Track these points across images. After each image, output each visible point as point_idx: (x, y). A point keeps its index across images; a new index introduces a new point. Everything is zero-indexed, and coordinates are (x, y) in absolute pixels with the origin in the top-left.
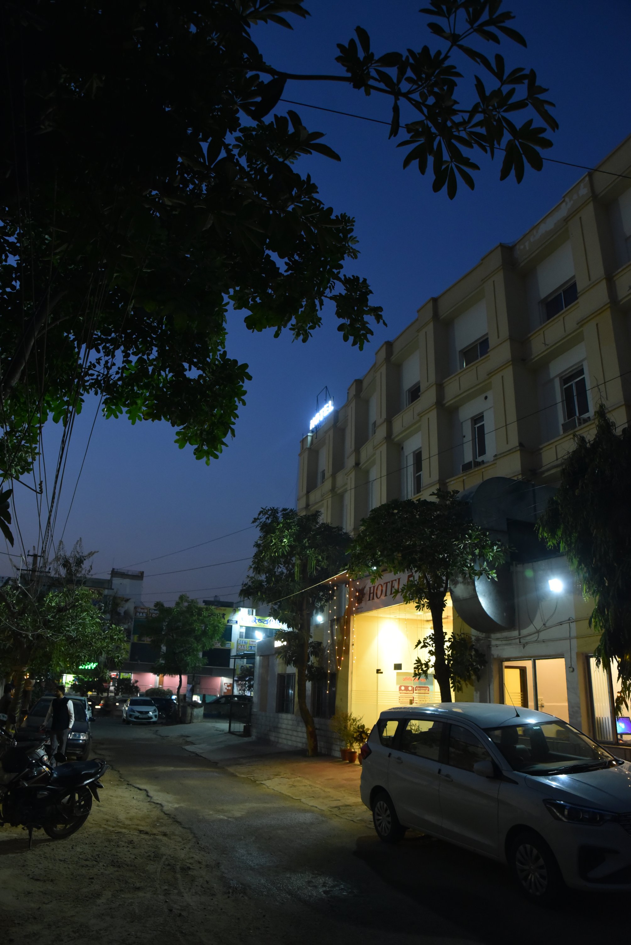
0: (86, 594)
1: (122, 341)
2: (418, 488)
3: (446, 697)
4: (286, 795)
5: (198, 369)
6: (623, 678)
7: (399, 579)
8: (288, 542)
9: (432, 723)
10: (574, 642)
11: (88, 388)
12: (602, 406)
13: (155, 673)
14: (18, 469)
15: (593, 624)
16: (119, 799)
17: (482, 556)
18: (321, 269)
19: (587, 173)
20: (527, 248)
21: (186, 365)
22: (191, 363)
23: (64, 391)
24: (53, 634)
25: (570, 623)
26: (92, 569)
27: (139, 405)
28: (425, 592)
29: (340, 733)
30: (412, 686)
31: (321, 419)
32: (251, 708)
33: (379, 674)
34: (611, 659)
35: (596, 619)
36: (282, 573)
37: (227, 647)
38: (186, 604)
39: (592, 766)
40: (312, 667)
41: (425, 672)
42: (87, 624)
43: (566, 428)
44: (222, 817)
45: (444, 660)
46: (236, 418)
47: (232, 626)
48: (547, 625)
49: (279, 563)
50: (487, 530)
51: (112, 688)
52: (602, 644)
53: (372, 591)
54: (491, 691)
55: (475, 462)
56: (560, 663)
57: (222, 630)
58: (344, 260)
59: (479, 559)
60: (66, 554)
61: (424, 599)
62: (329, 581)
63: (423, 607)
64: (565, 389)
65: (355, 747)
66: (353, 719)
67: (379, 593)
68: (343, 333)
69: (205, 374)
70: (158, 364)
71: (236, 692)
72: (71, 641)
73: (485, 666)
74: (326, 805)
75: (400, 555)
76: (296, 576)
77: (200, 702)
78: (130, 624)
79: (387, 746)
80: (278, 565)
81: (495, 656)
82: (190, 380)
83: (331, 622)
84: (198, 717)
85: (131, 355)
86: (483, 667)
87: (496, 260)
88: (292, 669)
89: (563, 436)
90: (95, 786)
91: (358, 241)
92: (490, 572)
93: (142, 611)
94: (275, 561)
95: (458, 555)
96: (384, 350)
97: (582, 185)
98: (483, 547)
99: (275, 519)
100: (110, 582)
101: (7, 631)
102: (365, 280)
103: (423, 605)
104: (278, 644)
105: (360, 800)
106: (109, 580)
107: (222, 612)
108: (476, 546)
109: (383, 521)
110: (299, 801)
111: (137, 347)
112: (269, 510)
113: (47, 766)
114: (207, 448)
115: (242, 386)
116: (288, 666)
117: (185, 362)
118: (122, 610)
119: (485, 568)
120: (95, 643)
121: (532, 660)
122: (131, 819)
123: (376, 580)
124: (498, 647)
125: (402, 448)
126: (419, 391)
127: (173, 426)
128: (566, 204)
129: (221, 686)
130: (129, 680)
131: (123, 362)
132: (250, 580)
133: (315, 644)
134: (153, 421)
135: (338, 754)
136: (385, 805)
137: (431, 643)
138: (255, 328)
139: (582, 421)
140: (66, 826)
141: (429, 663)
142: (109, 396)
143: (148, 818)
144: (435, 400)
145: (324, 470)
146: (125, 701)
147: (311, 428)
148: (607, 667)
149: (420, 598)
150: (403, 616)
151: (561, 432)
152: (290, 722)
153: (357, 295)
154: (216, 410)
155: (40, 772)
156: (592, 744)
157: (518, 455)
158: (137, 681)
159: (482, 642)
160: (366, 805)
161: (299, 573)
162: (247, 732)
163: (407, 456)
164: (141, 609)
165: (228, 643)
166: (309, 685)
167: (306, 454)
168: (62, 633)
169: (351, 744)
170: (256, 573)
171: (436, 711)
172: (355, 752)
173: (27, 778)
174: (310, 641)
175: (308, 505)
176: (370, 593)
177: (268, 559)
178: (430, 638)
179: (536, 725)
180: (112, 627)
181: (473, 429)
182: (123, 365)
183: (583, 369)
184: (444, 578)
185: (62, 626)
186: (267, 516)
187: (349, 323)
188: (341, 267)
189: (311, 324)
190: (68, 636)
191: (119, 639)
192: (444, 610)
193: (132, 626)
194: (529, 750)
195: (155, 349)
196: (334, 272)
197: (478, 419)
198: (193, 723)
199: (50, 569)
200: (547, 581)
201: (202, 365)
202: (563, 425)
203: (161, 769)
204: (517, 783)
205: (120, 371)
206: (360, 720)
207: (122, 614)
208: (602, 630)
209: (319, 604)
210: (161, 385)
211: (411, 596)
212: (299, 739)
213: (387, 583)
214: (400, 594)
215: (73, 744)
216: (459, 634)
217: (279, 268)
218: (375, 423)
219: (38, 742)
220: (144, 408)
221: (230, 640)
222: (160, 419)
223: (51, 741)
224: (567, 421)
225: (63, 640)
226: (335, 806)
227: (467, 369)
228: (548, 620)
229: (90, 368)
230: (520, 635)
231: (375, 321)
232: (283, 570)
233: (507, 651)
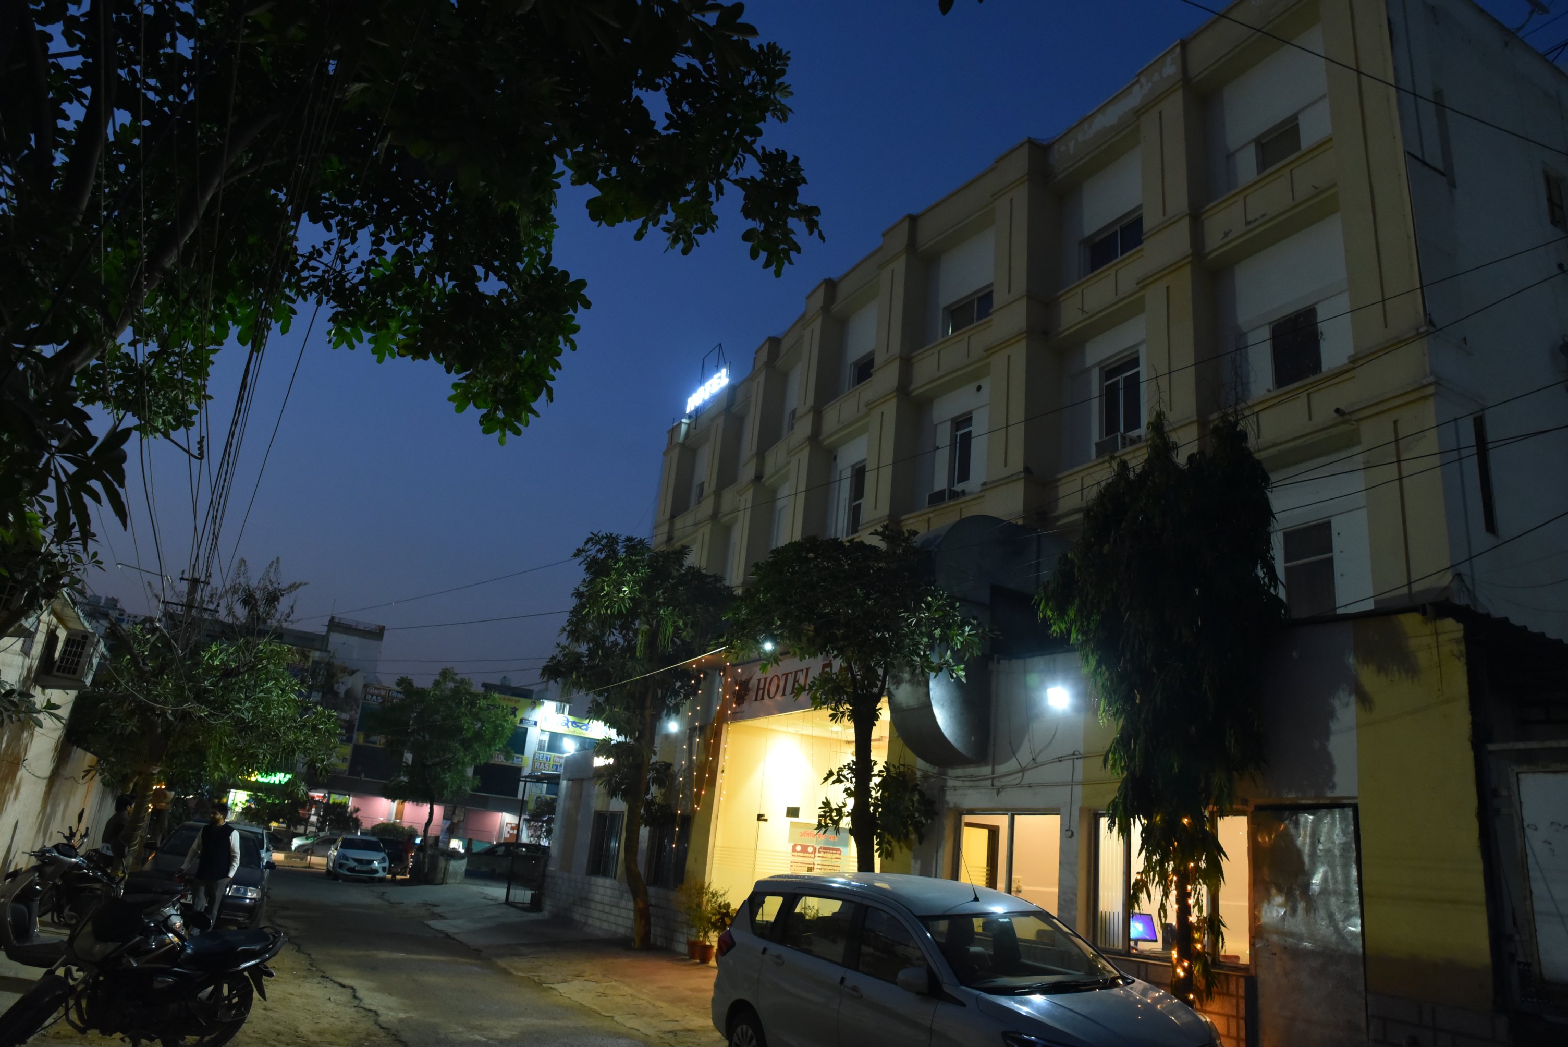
0: (277, 651)
1: (372, 216)
2: (855, 523)
3: (865, 864)
4: (590, 1009)
5: (499, 280)
6: (1147, 851)
7: (808, 670)
8: (630, 593)
9: (839, 903)
10: (1078, 790)
11: (305, 290)
12: (1160, 415)
13: (388, 797)
14: (169, 421)
15: (1110, 762)
16: (304, 1000)
17: (946, 640)
18: (725, 133)
19: (1178, 41)
20: (1072, 152)
21: (480, 271)
22: (489, 268)
23: (261, 290)
24: (210, 713)
25: (1075, 760)
26: (293, 612)
27: (393, 331)
28: (847, 693)
29: (689, 915)
30: (813, 846)
31: (707, 397)
32: (546, 865)
33: (762, 823)
34: (1132, 819)
35: (1115, 755)
36: (616, 644)
37: (516, 762)
38: (451, 685)
39: (1085, 984)
40: (651, 803)
41: (836, 823)
42: (273, 701)
43: (1102, 448)
44: (478, 1037)
45: (869, 805)
46: (557, 369)
47: (527, 729)
48: (1039, 760)
49: (612, 626)
50: (958, 600)
51: (313, 819)
52: (1120, 795)
53: (762, 686)
54: (940, 862)
55: (950, 491)
56: (1052, 823)
57: (508, 733)
58: (765, 121)
59: (939, 645)
60: (250, 583)
61: (845, 704)
62: (692, 662)
63: (842, 717)
64: (1107, 386)
65: (711, 939)
66: (712, 893)
67: (773, 689)
68: (751, 244)
69: (512, 289)
70: (431, 262)
71: (525, 838)
72: (241, 727)
73: (933, 819)
74: (654, 1027)
75: (812, 628)
76: (638, 650)
77: (462, 851)
78: (354, 712)
79: (762, 936)
80: (611, 631)
81: (951, 805)
82: (483, 296)
83: (691, 732)
84: (456, 874)
85: (386, 241)
86: (929, 821)
87: (1020, 164)
88: (618, 805)
89: (1095, 463)
90: (260, 972)
91: (791, 93)
92: (955, 668)
93: (377, 692)
94: (605, 623)
95: (906, 635)
96: (820, 294)
97: (1169, 60)
98: (949, 626)
99: (613, 554)
100: (324, 639)
101: (127, 702)
102: (796, 159)
103: (843, 713)
104: (600, 762)
105: (710, 1023)
106: (323, 636)
107: (512, 704)
108: (937, 623)
109: (788, 570)
110: (610, 1019)
111: (397, 229)
112: (603, 537)
113: (176, 934)
114: (503, 416)
115: (573, 317)
116: (612, 798)
117: (479, 265)
118: (341, 689)
119: (948, 661)
120: (284, 733)
121: (1009, 814)
122: (320, 1033)
123: (769, 666)
124: (958, 792)
125: (835, 458)
126: (872, 367)
127: (449, 372)
128: (1141, 87)
129: (501, 828)
130: (344, 806)
131: (371, 253)
132: (560, 651)
133: (660, 766)
134: (414, 359)
135: (683, 948)
136: (750, 1032)
137: (849, 776)
138: (603, 219)
139: (1128, 441)
140: (202, 1039)
141: (843, 809)
142: (341, 309)
143: (350, 1033)
144: (896, 384)
145: (703, 483)
146: (334, 841)
147: (688, 411)
148: (1125, 832)
149: (839, 702)
150: (808, 730)
151: (1093, 456)
152: (609, 892)
153: (780, 184)
154: (525, 352)
155: (161, 944)
156: (1089, 952)
157: (1020, 486)
158: (357, 810)
159: (932, 780)
160: (720, 1032)
161: (644, 647)
162: (535, 905)
163: (841, 472)
164: (376, 688)
165: (518, 758)
166: (644, 832)
167: (676, 453)
168: (227, 713)
169: (706, 933)
170: (572, 641)
171: (849, 884)
172: (711, 947)
173: (139, 951)
174: (652, 761)
175: (670, 539)
176: (758, 689)
177: (594, 618)
178: (849, 768)
179: (1003, 916)
180: (317, 709)
181: (953, 437)
182: (370, 258)
183: (1137, 358)
184: (880, 672)
185: (228, 702)
186: (598, 547)
187: (762, 229)
188: (759, 133)
189: (699, 225)
190: (238, 718)
191: (327, 730)
192: (875, 725)
193: (358, 716)
194: (989, 955)
195: (429, 236)
196: (746, 141)
197: (963, 421)
198: (447, 883)
199: (218, 605)
200: (1045, 689)
201: (508, 273)
202: (1096, 444)
203: (384, 955)
204: (963, 1005)
205: (364, 268)
206: (724, 894)
207: (342, 695)
208: (1123, 773)
209: (673, 702)
210: (434, 300)
211: (823, 697)
212: (620, 921)
213: (787, 675)
214: (807, 692)
215: (233, 905)
216: (897, 765)
217: (654, 123)
218: (794, 413)
219: (167, 897)
220: (400, 336)
221: (523, 753)
222: (426, 358)
223: (194, 898)
224: (1105, 438)
225: (227, 724)
226: (668, 1030)
227: (952, 338)
228: (1039, 753)
229: (311, 257)
230: (993, 773)
231: (806, 231)
232: (618, 639)
233: (971, 798)
